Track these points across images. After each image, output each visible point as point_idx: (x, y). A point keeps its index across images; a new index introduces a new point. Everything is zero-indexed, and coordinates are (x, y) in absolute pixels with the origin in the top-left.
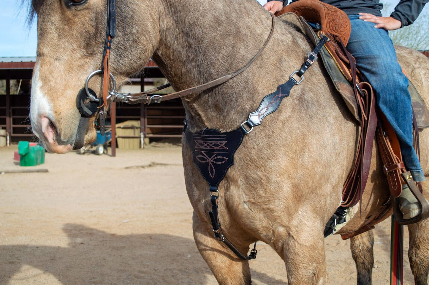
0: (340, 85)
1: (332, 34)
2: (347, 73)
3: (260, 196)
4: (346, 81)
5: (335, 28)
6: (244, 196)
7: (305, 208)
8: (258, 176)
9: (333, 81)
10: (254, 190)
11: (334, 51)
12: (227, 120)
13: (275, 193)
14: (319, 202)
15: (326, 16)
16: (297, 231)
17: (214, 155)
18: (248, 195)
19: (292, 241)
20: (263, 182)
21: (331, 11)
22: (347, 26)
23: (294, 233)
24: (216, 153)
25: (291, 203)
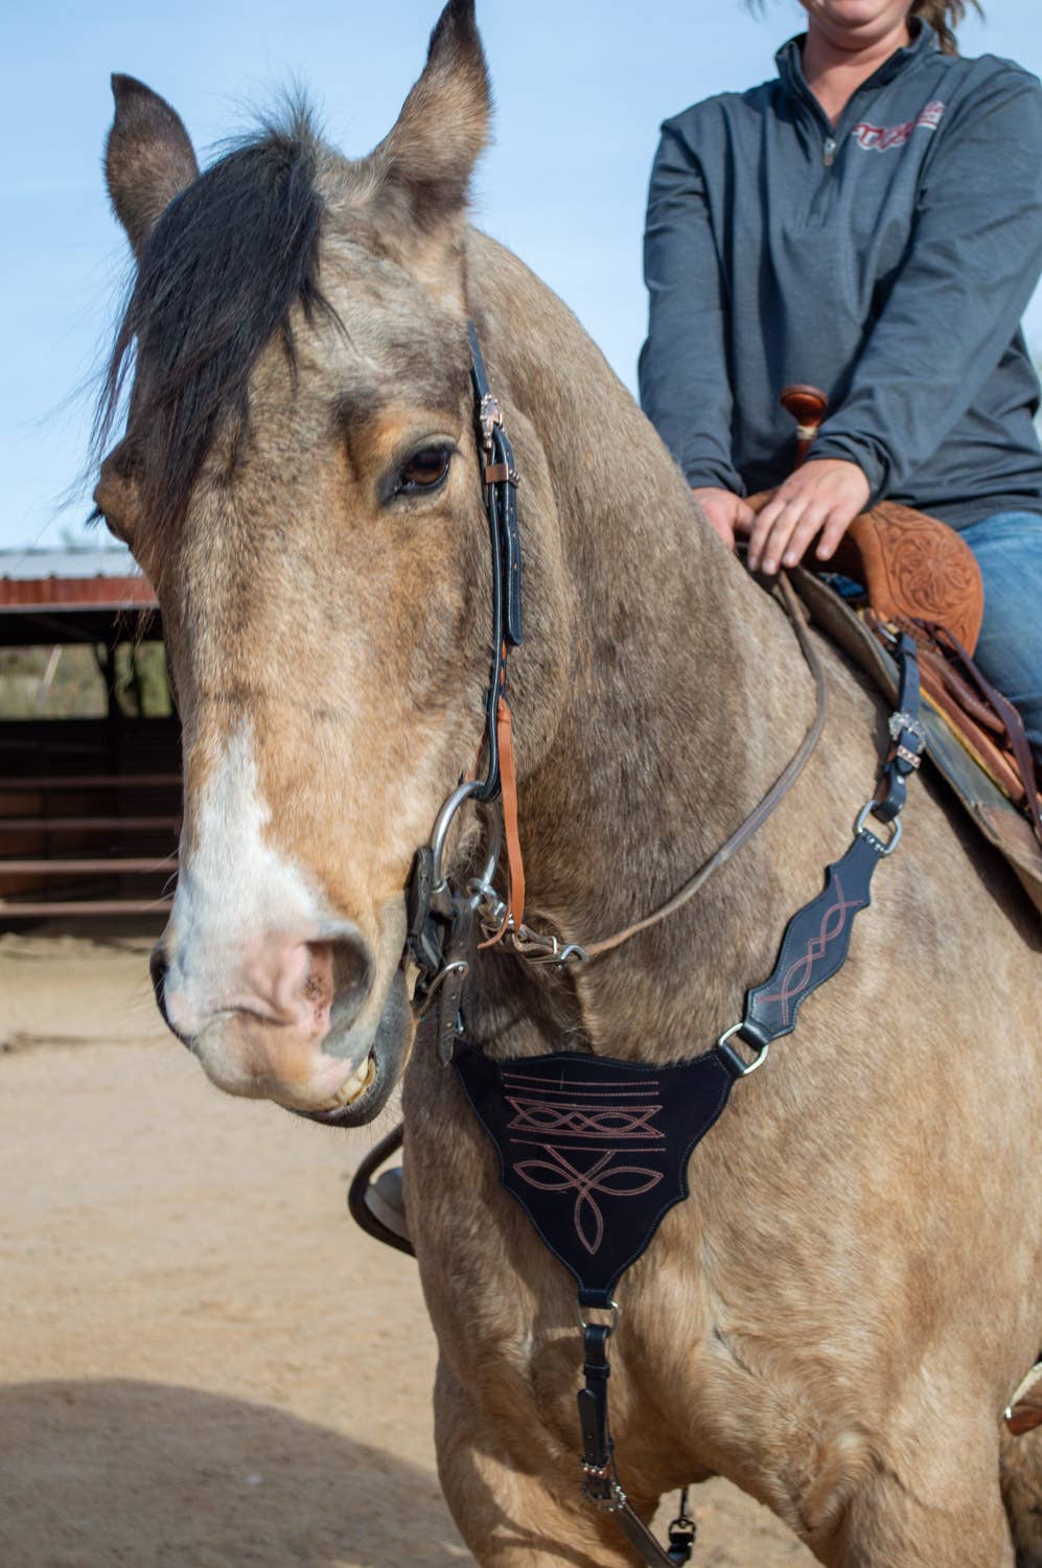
0: (996, 817)
1: (919, 619)
2: (1004, 771)
3: (788, 1312)
4: (1004, 800)
5: (926, 595)
6: (718, 1307)
7: (943, 1353)
8: (784, 1227)
9: (970, 805)
10: (764, 1285)
11: (940, 688)
12: (678, 1005)
13: (847, 1295)
14: (992, 1324)
15: (886, 551)
16: (913, 1453)
17: (602, 1163)
18: (735, 1306)
19: (889, 1495)
20: (804, 1252)
21: (901, 528)
22: (968, 582)
23: (900, 1462)
24: (610, 1152)
25: (899, 1332)
